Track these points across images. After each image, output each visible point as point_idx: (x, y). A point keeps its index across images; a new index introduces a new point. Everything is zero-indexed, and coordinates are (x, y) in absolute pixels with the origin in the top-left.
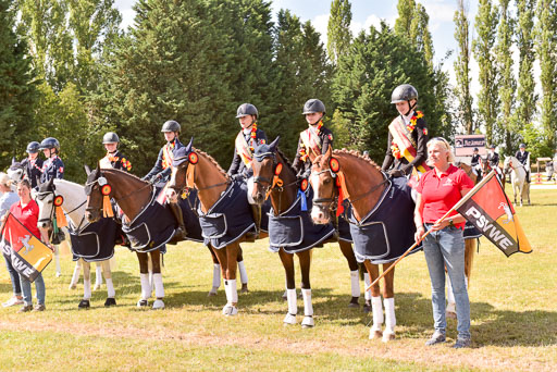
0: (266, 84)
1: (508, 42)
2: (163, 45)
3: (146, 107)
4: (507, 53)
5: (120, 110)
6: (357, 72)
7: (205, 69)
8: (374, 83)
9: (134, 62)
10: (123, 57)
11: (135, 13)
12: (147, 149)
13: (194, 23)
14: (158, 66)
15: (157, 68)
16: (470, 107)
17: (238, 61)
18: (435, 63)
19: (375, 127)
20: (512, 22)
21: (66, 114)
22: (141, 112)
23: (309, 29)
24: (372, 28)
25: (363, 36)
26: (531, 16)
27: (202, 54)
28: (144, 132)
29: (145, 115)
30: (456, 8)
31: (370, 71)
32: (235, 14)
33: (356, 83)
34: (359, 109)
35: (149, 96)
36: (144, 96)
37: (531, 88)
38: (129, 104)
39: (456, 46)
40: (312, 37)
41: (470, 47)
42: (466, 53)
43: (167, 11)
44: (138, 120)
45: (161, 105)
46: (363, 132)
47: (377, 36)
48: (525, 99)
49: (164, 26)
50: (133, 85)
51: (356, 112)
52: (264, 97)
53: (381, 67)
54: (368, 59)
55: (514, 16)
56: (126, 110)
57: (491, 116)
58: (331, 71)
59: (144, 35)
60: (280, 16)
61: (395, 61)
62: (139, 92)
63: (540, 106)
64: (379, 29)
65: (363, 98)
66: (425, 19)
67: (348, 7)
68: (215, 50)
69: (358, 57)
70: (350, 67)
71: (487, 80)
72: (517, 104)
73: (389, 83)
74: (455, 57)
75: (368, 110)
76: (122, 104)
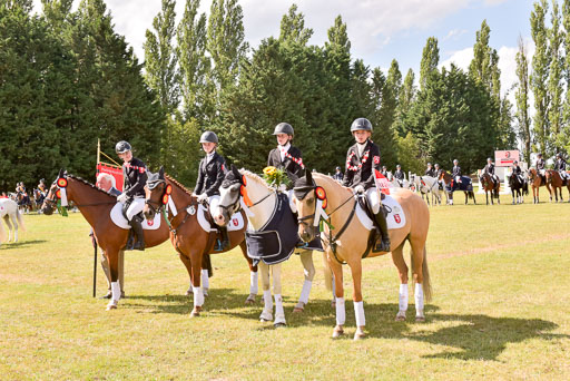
0: (339, 116)
2: (256, 90)
3: (244, 134)
5: (227, 136)
6: (428, 103)
7: (287, 107)
8: (441, 111)
9: (238, 101)
10: (230, 99)
15: (251, 106)
16: (528, 126)
19: (440, 144)
22: (240, 138)
24: (444, 68)
25: (435, 76)
29: (243, 139)
30: (518, 50)
31: (439, 102)
33: (428, 111)
34: (428, 131)
35: (246, 126)
36: (242, 127)
39: (517, 79)
41: (528, 80)
42: (526, 86)
43: (261, 65)
45: (253, 133)
46: (431, 148)
47: (447, 75)
50: (236, 119)
51: (425, 133)
52: (338, 124)
53: (447, 99)
54: (437, 93)
55: (564, 55)
56: (231, 136)
57: (543, 134)
64: (449, 69)
65: (432, 123)
66: (495, 58)
67: (437, 51)
68: (295, 93)
69: (430, 91)
71: (541, 108)
73: (452, 111)
74: (516, 89)
75: (435, 132)
76: (229, 132)
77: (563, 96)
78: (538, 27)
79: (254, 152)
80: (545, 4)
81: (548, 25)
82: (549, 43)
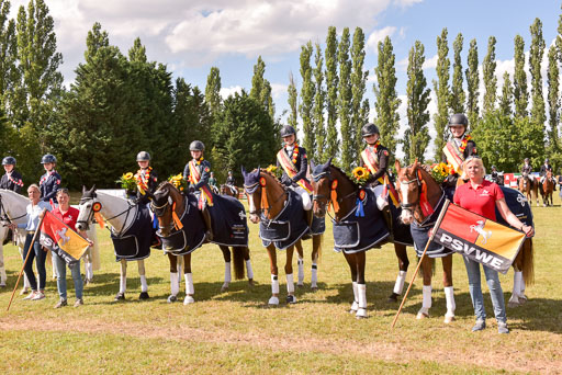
0: (168, 128)
1: (322, 107)
2: (96, 95)
3: (84, 141)
4: (320, 113)
5: (66, 143)
6: (226, 123)
7: (126, 116)
8: (238, 130)
9: (76, 109)
10: (67, 105)
11: (76, 75)
12: (83, 169)
13: (119, 83)
14: (93, 112)
15: (93, 114)
17: (149, 111)
18: (275, 118)
19: (238, 158)
20: (324, 93)
21: (24, 144)
22: (80, 145)
23: (197, 91)
24: (236, 93)
25: (230, 98)
26: (336, 90)
27: (124, 104)
28: (82, 158)
29: (83, 146)
30: (290, 83)
31: (235, 121)
32: (147, 80)
33: (226, 129)
34: (229, 147)
35: (86, 133)
36: (83, 133)
37: (335, 136)
38: (72, 138)
39: (289, 107)
40: (198, 98)
41: (297, 109)
42: (295, 113)
43: (100, 74)
44: (79, 150)
45: (95, 140)
46: (231, 162)
47: (239, 99)
48: (332, 143)
49: (98, 85)
50: (75, 125)
52: (166, 136)
53: (242, 120)
54: (234, 114)
55: (325, 89)
56: (70, 143)
58: (211, 120)
59: (83, 90)
60: (177, 82)
61: (251, 116)
62: (79, 131)
63: (341, 149)
64: (241, 94)
65: (231, 140)
66: (269, 89)
67: (219, 79)
69: (228, 112)
70: (222, 119)
71: (308, 131)
72: (327, 146)
73: (247, 130)
74: (288, 115)
75: (234, 148)
76: (66, 138)
77: (326, 122)
78: (306, 67)
79: (94, 159)
80: (311, 48)
81: (313, 64)
82: (314, 79)
